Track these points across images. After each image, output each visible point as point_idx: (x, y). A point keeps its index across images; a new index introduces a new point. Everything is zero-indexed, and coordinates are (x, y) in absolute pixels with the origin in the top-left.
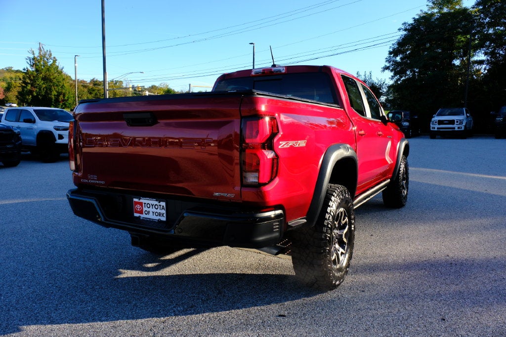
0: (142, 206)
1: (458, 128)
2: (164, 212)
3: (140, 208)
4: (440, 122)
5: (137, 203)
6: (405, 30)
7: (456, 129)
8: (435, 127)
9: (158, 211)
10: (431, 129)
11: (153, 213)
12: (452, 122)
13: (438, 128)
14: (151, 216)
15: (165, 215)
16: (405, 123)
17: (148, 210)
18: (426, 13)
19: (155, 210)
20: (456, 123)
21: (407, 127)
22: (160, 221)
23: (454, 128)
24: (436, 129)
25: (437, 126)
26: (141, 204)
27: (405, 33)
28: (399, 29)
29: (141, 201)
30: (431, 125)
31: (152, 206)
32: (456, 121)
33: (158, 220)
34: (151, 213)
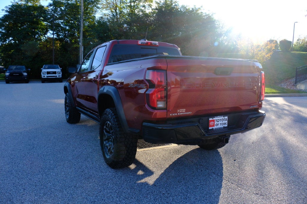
0: (214, 122)
1: (59, 76)
2: (226, 122)
3: (213, 124)
4: (48, 73)
5: (212, 121)
6: (7, 11)
7: (58, 77)
8: (44, 75)
9: (224, 122)
10: (43, 77)
11: (220, 124)
12: (55, 73)
13: (47, 77)
14: (219, 126)
15: (227, 124)
16: (25, 73)
17: (217, 123)
18: (17, 3)
19: (221, 122)
20: (57, 73)
21: (26, 76)
22: (224, 127)
23: (57, 76)
24: (46, 77)
25: (46, 75)
26: (214, 121)
27: (7, 13)
28: (3, 10)
29: (214, 119)
30: (42, 74)
31: (220, 120)
32: (57, 72)
33: (223, 127)
34: (219, 124)
